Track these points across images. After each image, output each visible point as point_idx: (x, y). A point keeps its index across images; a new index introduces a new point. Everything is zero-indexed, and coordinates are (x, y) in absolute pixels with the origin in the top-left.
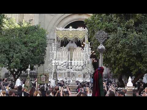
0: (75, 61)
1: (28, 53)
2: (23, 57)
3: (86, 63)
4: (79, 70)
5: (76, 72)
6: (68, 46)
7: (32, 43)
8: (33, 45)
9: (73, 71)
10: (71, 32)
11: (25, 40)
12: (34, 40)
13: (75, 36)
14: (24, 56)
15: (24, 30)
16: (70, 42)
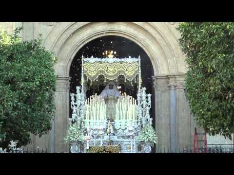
0: (121, 120)
1: (19, 104)
2: (7, 114)
3: (144, 122)
4: (129, 137)
5: (124, 140)
6: (104, 93)
7: (26, 80)
8: (29, 85)
9: (118, 138)
10: (111, 65)
11: (11, 74)
12: (29, 74)
13: (119, 72)
14: (10, 112)
15: (6, 50)
16: (108, 87)
